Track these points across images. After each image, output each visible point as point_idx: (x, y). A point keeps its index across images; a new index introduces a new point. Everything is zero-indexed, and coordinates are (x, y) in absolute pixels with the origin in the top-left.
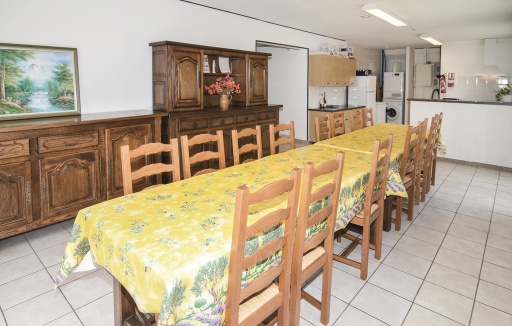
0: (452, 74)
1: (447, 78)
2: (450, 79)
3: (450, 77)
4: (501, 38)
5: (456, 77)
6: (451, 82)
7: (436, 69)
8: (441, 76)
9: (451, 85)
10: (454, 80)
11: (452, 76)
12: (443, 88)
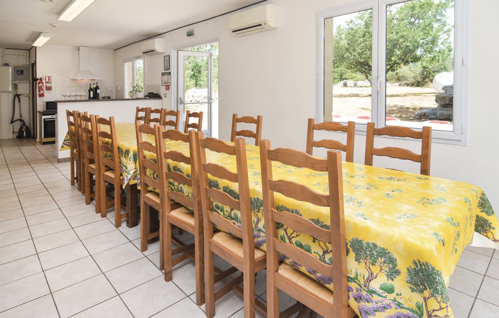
0: (48, 77)
1: (44, 81)
2: (47, 83)
3: (47, 80)
4: (93, 48)
5: (53, 80)
6: (49, 85)
7: (16, 72)
8: (38, 80)
9: (49, 89)
10: (51, 83)
11: (49, 79)
12: (42, 92)
